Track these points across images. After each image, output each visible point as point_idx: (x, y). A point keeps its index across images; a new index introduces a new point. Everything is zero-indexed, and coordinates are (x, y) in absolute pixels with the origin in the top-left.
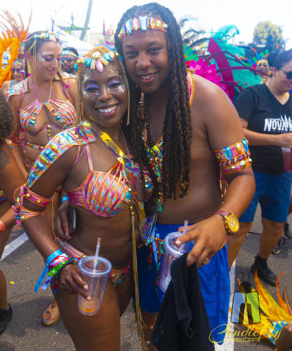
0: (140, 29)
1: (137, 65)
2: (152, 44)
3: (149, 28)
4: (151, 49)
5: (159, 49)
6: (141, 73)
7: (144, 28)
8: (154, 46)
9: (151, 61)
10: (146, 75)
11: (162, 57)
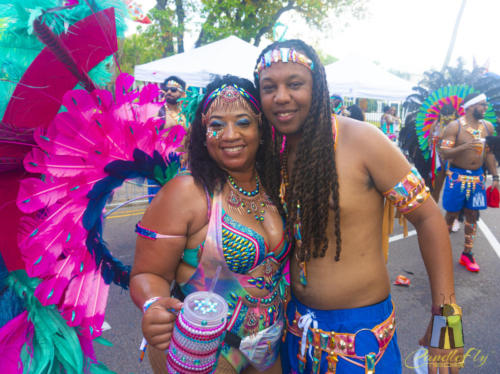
0: (280, 61)
1: (275, 99)
2: (293, 77)
3: (290, 61)
4: (292, 83)
5: (301, 84)
6: (280, 109)
7: (285, 60)
8: (294, 80)
9: (291, 97)
10: (284, 112)
11: (302, 94)
